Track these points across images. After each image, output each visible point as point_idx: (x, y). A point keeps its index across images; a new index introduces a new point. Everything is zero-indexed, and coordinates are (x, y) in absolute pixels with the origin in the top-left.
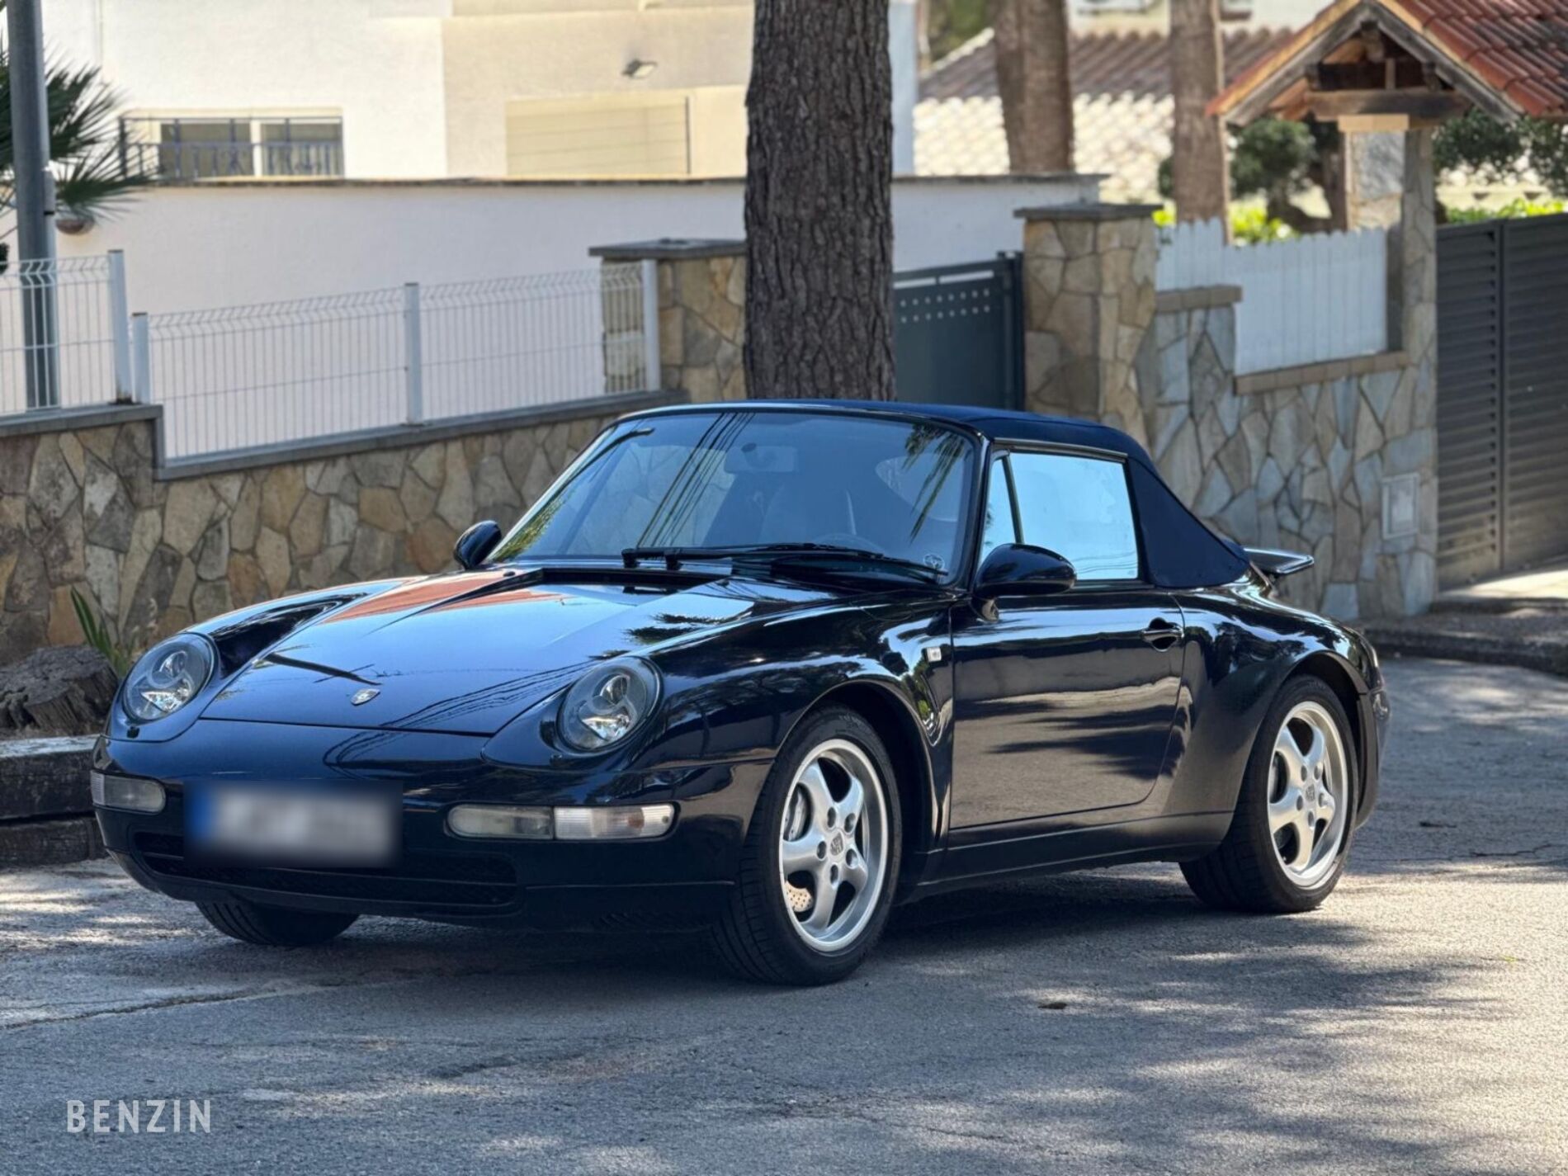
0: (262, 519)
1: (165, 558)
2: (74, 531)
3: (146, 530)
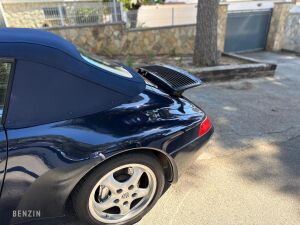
0: (144, 37)
1: (128, 42)
2: (112, 38)
3: (125, 38)
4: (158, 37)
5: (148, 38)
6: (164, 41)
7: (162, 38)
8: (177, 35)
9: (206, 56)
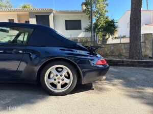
4: (112, 48)
5: (107, 48)
6: (116, 49)
7: (115, 48)
8: (123, 47)
9: (135, 55)
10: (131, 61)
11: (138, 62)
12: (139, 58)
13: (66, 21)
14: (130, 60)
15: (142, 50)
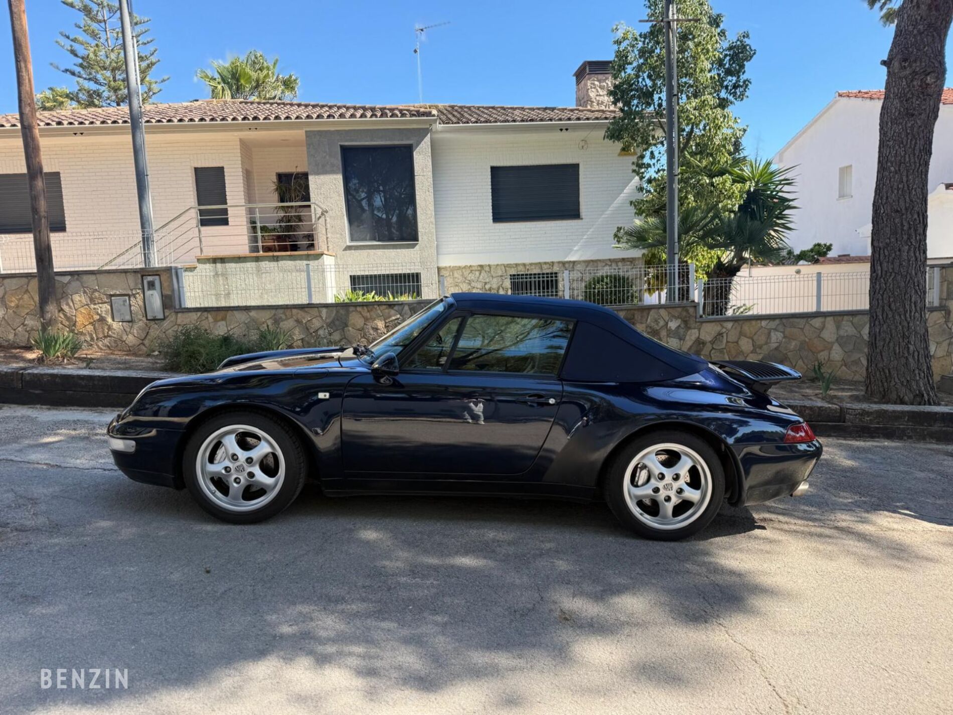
0: (741, 334)
1: (699, 343)
2: (664, 333)
3: (692, 335)
4: (776, 336)
5: (751, 338)
7: (788, 337)
8: (830, 333)
10: (881, 414)
11: (913, 416)
12: (919, 399)
13: (496, 171)
14: (875, 407)
15: (932, 348)
